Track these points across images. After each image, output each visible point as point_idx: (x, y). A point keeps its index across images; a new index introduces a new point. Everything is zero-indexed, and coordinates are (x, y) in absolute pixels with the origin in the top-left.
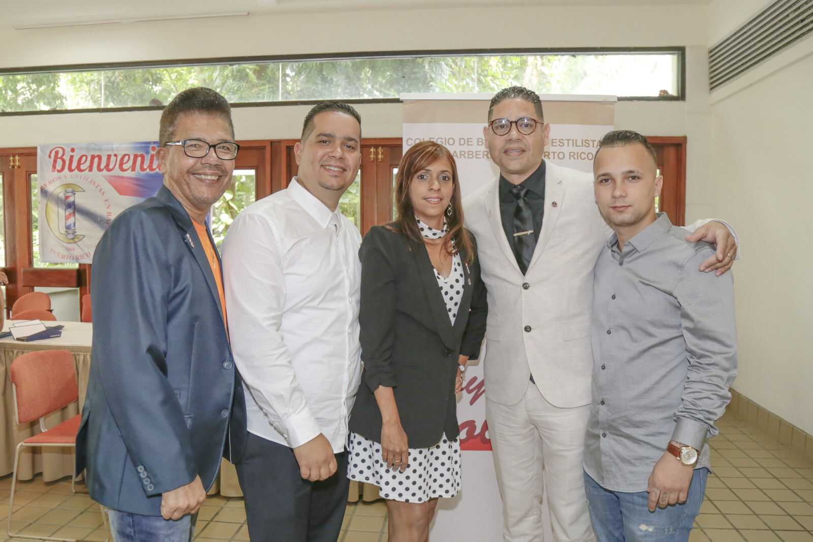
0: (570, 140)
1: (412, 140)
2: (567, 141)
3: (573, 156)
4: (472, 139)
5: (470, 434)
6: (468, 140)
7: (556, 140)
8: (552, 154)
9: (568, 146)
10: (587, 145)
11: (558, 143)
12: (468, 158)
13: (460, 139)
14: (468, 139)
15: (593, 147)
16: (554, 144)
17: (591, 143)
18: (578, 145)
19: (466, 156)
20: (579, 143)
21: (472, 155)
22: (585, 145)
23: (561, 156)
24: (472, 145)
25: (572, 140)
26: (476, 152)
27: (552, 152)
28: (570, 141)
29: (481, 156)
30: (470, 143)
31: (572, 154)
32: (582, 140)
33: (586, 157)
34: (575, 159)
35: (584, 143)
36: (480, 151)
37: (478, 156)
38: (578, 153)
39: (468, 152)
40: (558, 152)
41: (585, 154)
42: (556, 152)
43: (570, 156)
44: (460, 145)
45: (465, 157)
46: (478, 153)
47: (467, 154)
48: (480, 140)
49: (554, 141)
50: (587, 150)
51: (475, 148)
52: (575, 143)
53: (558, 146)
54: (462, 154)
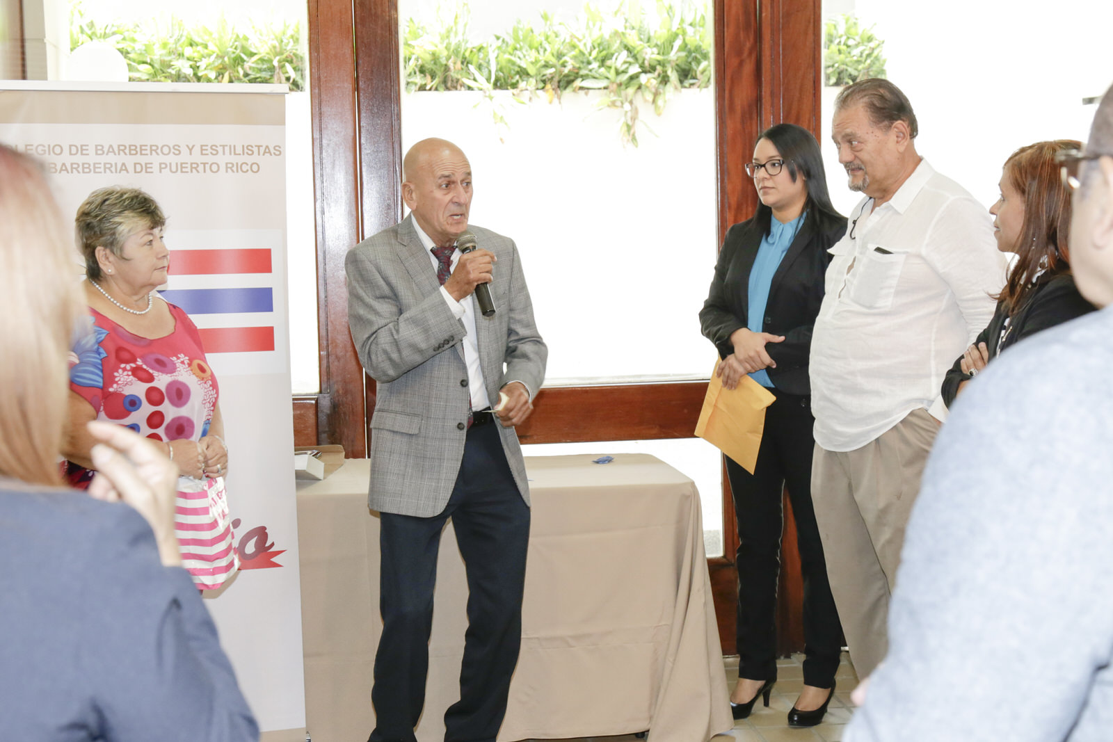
0: (227, 146)
2: (221, 148)
3: (231, 168)
4: (87, 145)
6: (81, 148)
7: (207, 146)
8: (202, 165)
9: (224, 154)
10: (250, 152)
11: (210, 150)
12: (84, 172)
13: (70, 146)
14: (82, 146)
15: (259, 154)
16: (204, 152)
17: (255, 149)
18: (237, 153)
19: (80, 169)
20: (239, 150)
21: (88, 168)
22: (247, 153)
23: (215, 168)
24: (88, 155)
26: (94, 164)
27: (201, 163)
28: (226, 148)
30: (84, 152)
31: (230, 165)
32: (243, 146)
33: (249, 169)
34: (233, 171)
35: (246, 151)
36: (100, 164)
37: (97, 170)
38: (237, 164)
39: (83, 164)
40: (210, 163)
41: (247, 164)
42: (208, 163)
43: (227, 168)
44: (71, 154)
45: (79, 172)
46: (97, 166)
47: (81, 167)
48: (99, 148)
49: (204, 148)
50: (250, 160)
51: (92, 158)
52: (233, 150)
53: (210, 154)
54: (74, 167)
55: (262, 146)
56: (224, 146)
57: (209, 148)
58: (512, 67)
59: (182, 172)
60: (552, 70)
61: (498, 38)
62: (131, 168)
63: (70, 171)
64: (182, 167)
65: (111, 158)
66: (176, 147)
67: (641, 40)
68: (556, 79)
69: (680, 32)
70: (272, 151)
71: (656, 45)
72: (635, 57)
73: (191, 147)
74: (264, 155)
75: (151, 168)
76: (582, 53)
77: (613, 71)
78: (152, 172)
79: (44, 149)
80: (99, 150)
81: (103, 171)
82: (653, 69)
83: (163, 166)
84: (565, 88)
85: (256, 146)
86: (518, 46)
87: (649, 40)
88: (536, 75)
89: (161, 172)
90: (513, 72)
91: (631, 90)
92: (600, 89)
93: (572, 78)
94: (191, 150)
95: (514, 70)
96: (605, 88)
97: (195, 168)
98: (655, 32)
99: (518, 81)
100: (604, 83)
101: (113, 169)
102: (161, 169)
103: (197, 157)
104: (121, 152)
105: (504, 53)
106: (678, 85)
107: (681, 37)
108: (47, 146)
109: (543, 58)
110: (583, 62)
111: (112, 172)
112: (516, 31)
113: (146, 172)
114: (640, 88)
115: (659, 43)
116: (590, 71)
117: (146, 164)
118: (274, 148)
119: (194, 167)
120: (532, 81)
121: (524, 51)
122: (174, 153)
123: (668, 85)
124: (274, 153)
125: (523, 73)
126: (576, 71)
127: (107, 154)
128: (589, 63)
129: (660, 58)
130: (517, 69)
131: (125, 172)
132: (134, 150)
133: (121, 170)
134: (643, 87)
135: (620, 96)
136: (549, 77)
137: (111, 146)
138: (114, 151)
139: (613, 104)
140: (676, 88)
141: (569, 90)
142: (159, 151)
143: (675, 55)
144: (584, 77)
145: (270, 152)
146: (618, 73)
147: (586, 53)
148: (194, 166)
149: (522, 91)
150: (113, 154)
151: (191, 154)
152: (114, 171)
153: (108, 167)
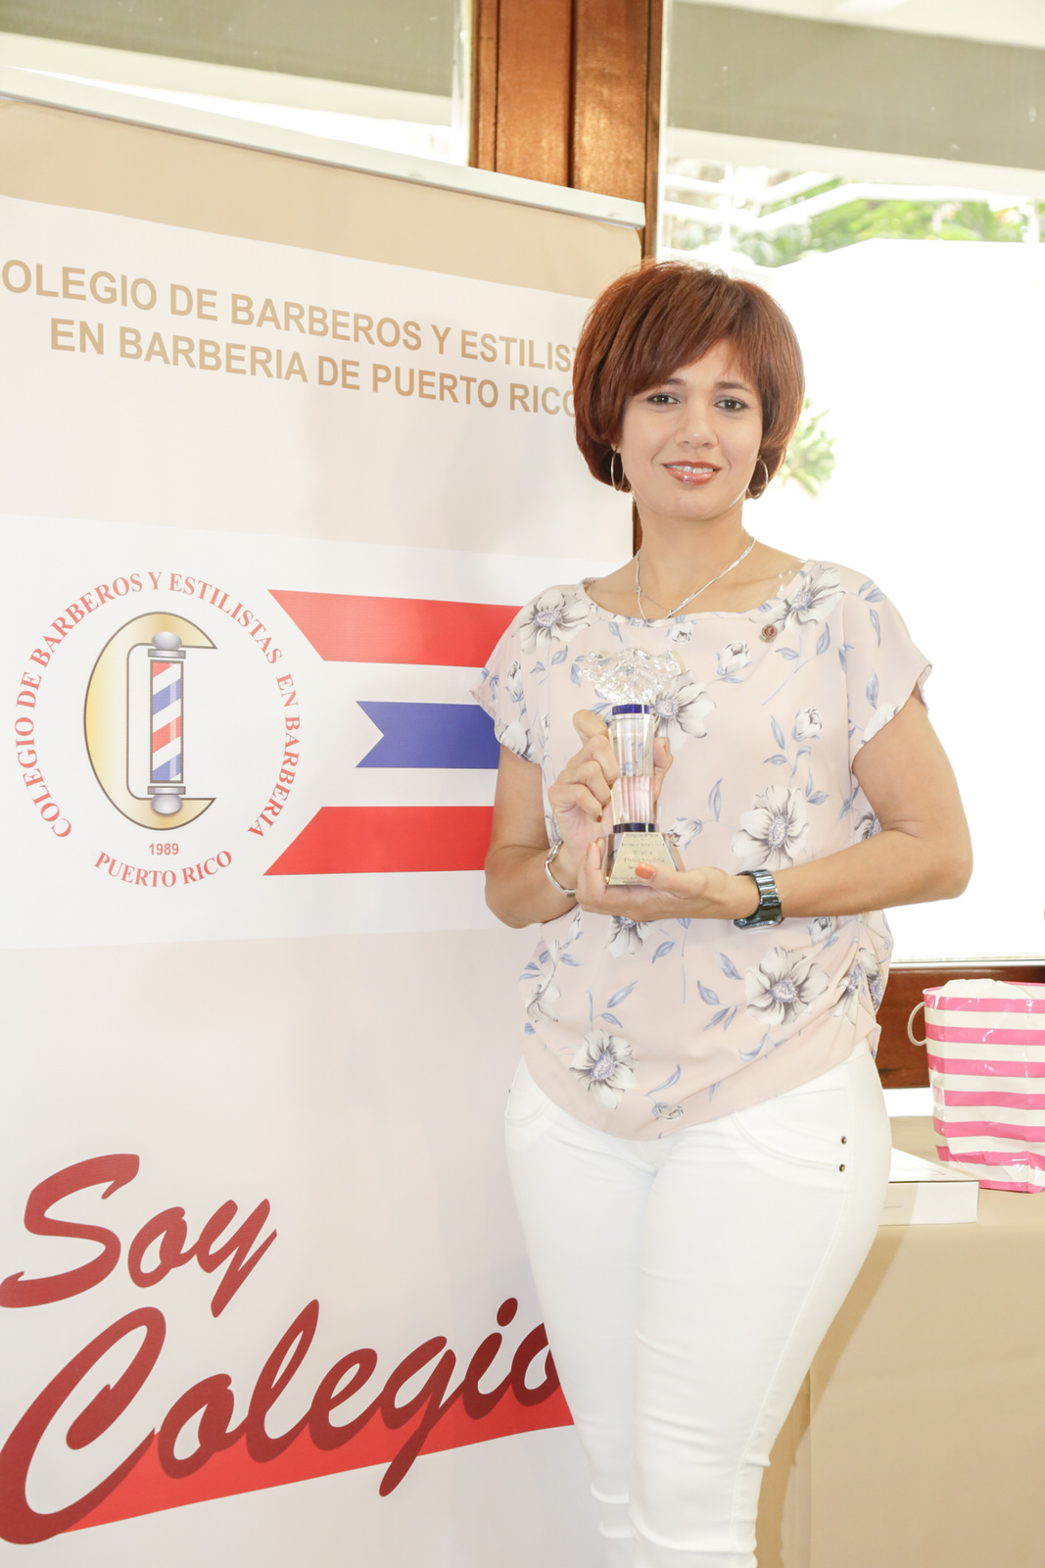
0: (514, 340)
2: (504, 344)
3: (521, 399)
4: (214, 293)
5: (211, 1433)
6: (199, 297)
7: (476, 334)
8: (465, 382)
9: (508, 361)
10: (563, 364)
11: (480, 348)
12: (204, 366)
13: (174, 288)
14: (201, 292)
16: (468, 349)
18: (535, 361)
19: (195, 356)
21: (214, 355)
22: (557, 363)
23: (488, 393)
24: (215, 318)
25: (518, 341)
26: (229, 346)
27: (462, 378)
28: (512, 344)
29: (246, 365)
30: (206, 310)
31: (519, 392)
32: (550, 345)
33: (562, 406)
34: (527, 409)
35: (555, 358)
36: (242, 347)
37: (235, 364)
38: (536, 389)
39: (203, 343)
40: (479, 381)
41: (557, 394)
42: (474, 380)
43: (513, 397)
44: (174, 311)
46: (234, 352)
47: (197, 348)
48: (242, 303)
49: (469, 338)
50: (561, 381)
51: (223, 331)
52: (527, 354)
53: (479, 356)
54: (182, 350)
56: (508, 341)
57: (478, 340)
59: (422, 395)
62: (311, 368)
63: (170, 359)
64: (420, 384)
65: (268, 336)
66: (412, 329)
73: (441, 334)
75: (356, 375)
78: (357, 387)
79: (111, 285)
80: (242, 309)
81: (249, 371)
83: (382, 374)
89: (375, 389)
94: (441, 339)
97: (450, 389)
101: (272, 366)
102: (376, 380)
103: (451, 362)
104: (292, 323)
108: (118, 281)
111: (269, 373)
113: (345, 385)
117: (345, 363)
119: (448, 386)
122: (405, 342)
127: (260, 324)
131: (299, 377)
132: (322, 322)
133: (291, 371)
137: (269, 303)
138: (275, 318)
142: (373, 333)
148: (448, 382)
150: (272, 324)
151: (441, 351)
152: (274, 371)
153: (260, 359)
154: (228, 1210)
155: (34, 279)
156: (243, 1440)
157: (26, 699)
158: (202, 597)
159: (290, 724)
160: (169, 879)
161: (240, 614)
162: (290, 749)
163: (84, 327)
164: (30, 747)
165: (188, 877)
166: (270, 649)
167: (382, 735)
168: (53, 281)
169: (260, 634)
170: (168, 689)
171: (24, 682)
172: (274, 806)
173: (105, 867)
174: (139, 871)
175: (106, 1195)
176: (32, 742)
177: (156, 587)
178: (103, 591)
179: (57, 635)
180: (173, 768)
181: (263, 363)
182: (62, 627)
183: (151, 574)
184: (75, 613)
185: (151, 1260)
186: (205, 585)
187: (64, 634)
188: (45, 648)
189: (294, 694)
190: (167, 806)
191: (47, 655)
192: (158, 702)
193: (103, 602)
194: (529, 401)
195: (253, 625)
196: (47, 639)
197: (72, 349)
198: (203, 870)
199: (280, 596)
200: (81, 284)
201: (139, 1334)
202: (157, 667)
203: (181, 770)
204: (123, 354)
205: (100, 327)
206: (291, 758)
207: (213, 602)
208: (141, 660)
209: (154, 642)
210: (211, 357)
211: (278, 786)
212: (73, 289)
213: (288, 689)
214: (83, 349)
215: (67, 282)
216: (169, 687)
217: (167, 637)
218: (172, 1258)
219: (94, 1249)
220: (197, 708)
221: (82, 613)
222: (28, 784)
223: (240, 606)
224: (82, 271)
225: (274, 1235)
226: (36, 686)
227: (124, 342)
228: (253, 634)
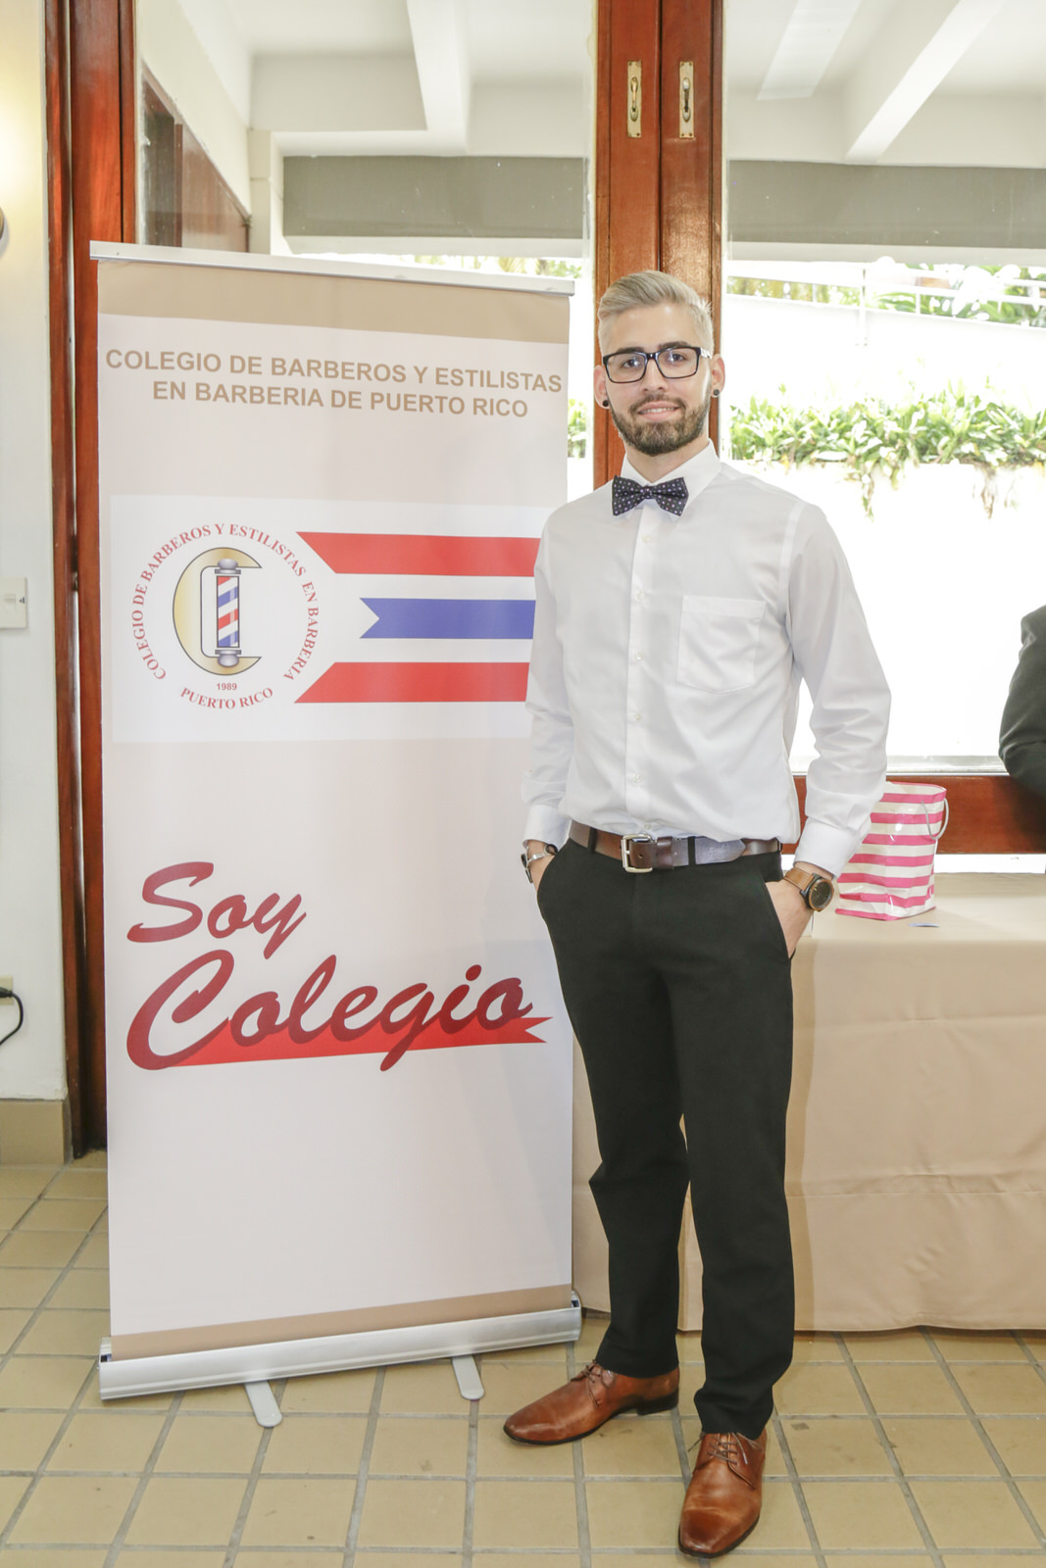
0: (476, 372)
1: (119, 353)
2: (469, 374)
3: (482, 407)
4: (260, 358)
6: (250, 362)
7: (446, 370)
8: (438, 400)
9: (472, 384)
10: (513, 384)
11: (450, 377)
12: (252, 401)
13: (233, 358)
14: (251, 359)
15: (527, 388)
16: (442, 380)
17: (521, 380)
18: (492, 383)
19: (247, 396)
20: (495, 379)
21: (260, 395)
22: (508, 385)
23: (457, 406)
24: (260, 373)
25: (479, 371)
26: (270, 389)
27: (436, 397)
28: (475, 374)
29: (281, 399)
30: (255, 369)
31: (480, 403)
32: (502, 373)
33: (512, 409)
34: (485, 413)
35: (506, 380)
36: (279, 389)
37: (273, 399)
38: (492, 401)
39: (252, 388)
40: (450, 398)
41: (508, 403)
42: (446, 398)
43: (475, 407)
44: (233, 370)
46: (273, 392)
47: (248, 391)
48: (278, 363)
49: (441, 373)
50: (512, 395)
51: (266, 380)
52: (486, 380)
53: (450, 383)
54: (238, 393)
55: (531, 375)
56: (472, 372)
57: (449, 373)
58: (748, 437)
59: (406, 409)
60: (791, 440)
61: (733, 408)
62: (326, 398)
63: (230, 399)
64: (405, 401)
65: (296, 381)
66: (399, 369)
67: (881, 413)
68: (793, 450)
69: (921, 406)
70: (548, 384)
71: (896, 420)
72: (875, 432)
73: (421, 370)
74: (534, 389)
75: (359, 400)
76: (820, 425)
77: (852, 443)
78: (360, 407)
79: (191, 359)
80: (278, 366)
81: (283, 402)
82: (893, 443)
83: (377, 398)
84: (801, 461)
85: (522, 374)
86: (755, 416)
87: (889, 413)
88: (774, 445)
89: (373, 407)
90: (748, 443)
91: (869, 464)
92: (837, 461)
93: (809, 449)
94: (421, 375)
95: (749, 440)
96: (843, 461)
97: (428, 405)
98: (897, 405)
99: (753, 452)
100: (844, 455)
101: (299, 398)
102: (373, 402)
103: (430, 388)
104: (313, 372)
105: (741, 422)
106: (918, 461)
107: (923, 411)
108: (195, 356)
109: (781, 428)
110: (820, 434)
111: (297, 403)
112: (753, 401)
113: (351, 406)
114: (878, 462)
115: (899, 417)
116: (828, 442)
117: (351, 393)
118: (551, 380)
119: (425, 402)
120: (769, 451)
121: (761, 420)
122: (395, 378)
123: (907, 460)
124: (550, 388)
125: (761, 444)
126: (813, 443)
127: (290, 374)
128: (826, 435)
129: (900, 431)
130: (753, 439)
131: (317, 404)
132: (332, 369)
133: (311, 400)
134: (882, 461)
135: (858, 468)
136: (786, 447)
137: (296, 361)
138: (300, 370)
139: (851, 476)
140: (915, 463)
141: (805, 462)
142: (371, 374)
143: (913, 430)
144: (822, 449)
145: (543, 386)
146: (857, 445)
147: (825, 423)
148: (426, 400)
149: (757, 461)
150: (299, 374)
151: (421, 381)
152: (300, 401)
153: (291, 395)
154: (273, 899)
155: (144, 361)
156: (287, 1030)
157: (138, 599)
158: (252, 537)
159: (311, 612)
160: (230, 704)
161: (277, 547)
162: (311, 627)
163: (173, 385)
164: (141, 627)
165: (243, 703)
166: (297, 568)
167: (377, 619)
168: (155, 361)
169: (290, 559)
170: (228, 593)
171: (137, 590)
172: (301, 662)
173: (187, 696)
174: (210, 700)
175: (192, 884)
176: (142, 625)
177: (220, 532)
178: (184, 536)
179: (157, 563)
180: (233, 639)
181: (293, 397)
182: (159, 558)
183: (217, 526)
184: (167, 549)
185: (223, 923)
186: (254, 531)
187: (160, 562)
188: (149, 570)
189: (314, 594)
190: (228, 662)
191: (151, 574)
192: (221, 600)
193: (184, 542)
194: (487, 409)
195: (286, 553)
196: (150, 565)
197: (166, 398)
198: (254, 699)
199: (305, 536)
200: (172, 360)
201: (216, 965)
202: (220, 580)
203: (238, 639)
204: (198, 398)
205: (183, 384)
206: (312, 633)
207: (259, 540)
208: (210, 576)
209: (219, 565)
210: (256, 396)
211: (303, 650)
212: (167, 364)
213: (310, 591)
214: (172, 397)
215: (163, 360)
216: (229, 593)
217: (228, 562)
218: (237, 923)
219: (187, 915)
220: (248, 603)
221: (171, 550)
222: (140, 648)
223: (277, 542)
224: (172, 353)
225: (304, 915)
226: (144, 592)
227: (198, 391)
228: (286, 558)
